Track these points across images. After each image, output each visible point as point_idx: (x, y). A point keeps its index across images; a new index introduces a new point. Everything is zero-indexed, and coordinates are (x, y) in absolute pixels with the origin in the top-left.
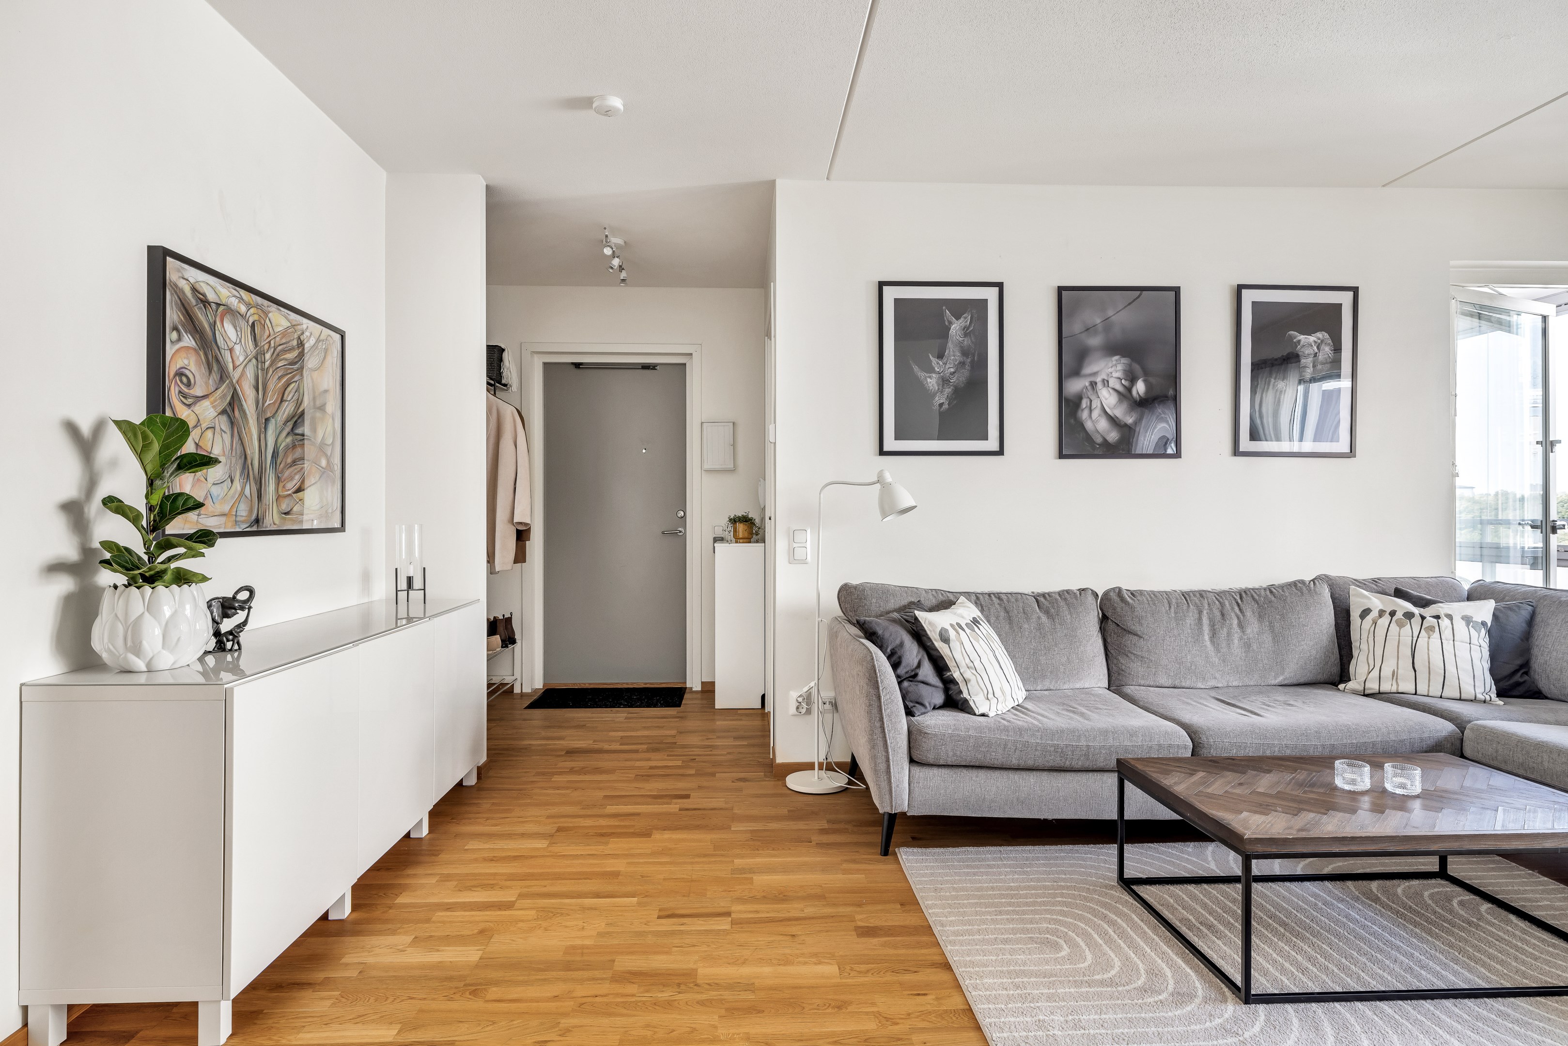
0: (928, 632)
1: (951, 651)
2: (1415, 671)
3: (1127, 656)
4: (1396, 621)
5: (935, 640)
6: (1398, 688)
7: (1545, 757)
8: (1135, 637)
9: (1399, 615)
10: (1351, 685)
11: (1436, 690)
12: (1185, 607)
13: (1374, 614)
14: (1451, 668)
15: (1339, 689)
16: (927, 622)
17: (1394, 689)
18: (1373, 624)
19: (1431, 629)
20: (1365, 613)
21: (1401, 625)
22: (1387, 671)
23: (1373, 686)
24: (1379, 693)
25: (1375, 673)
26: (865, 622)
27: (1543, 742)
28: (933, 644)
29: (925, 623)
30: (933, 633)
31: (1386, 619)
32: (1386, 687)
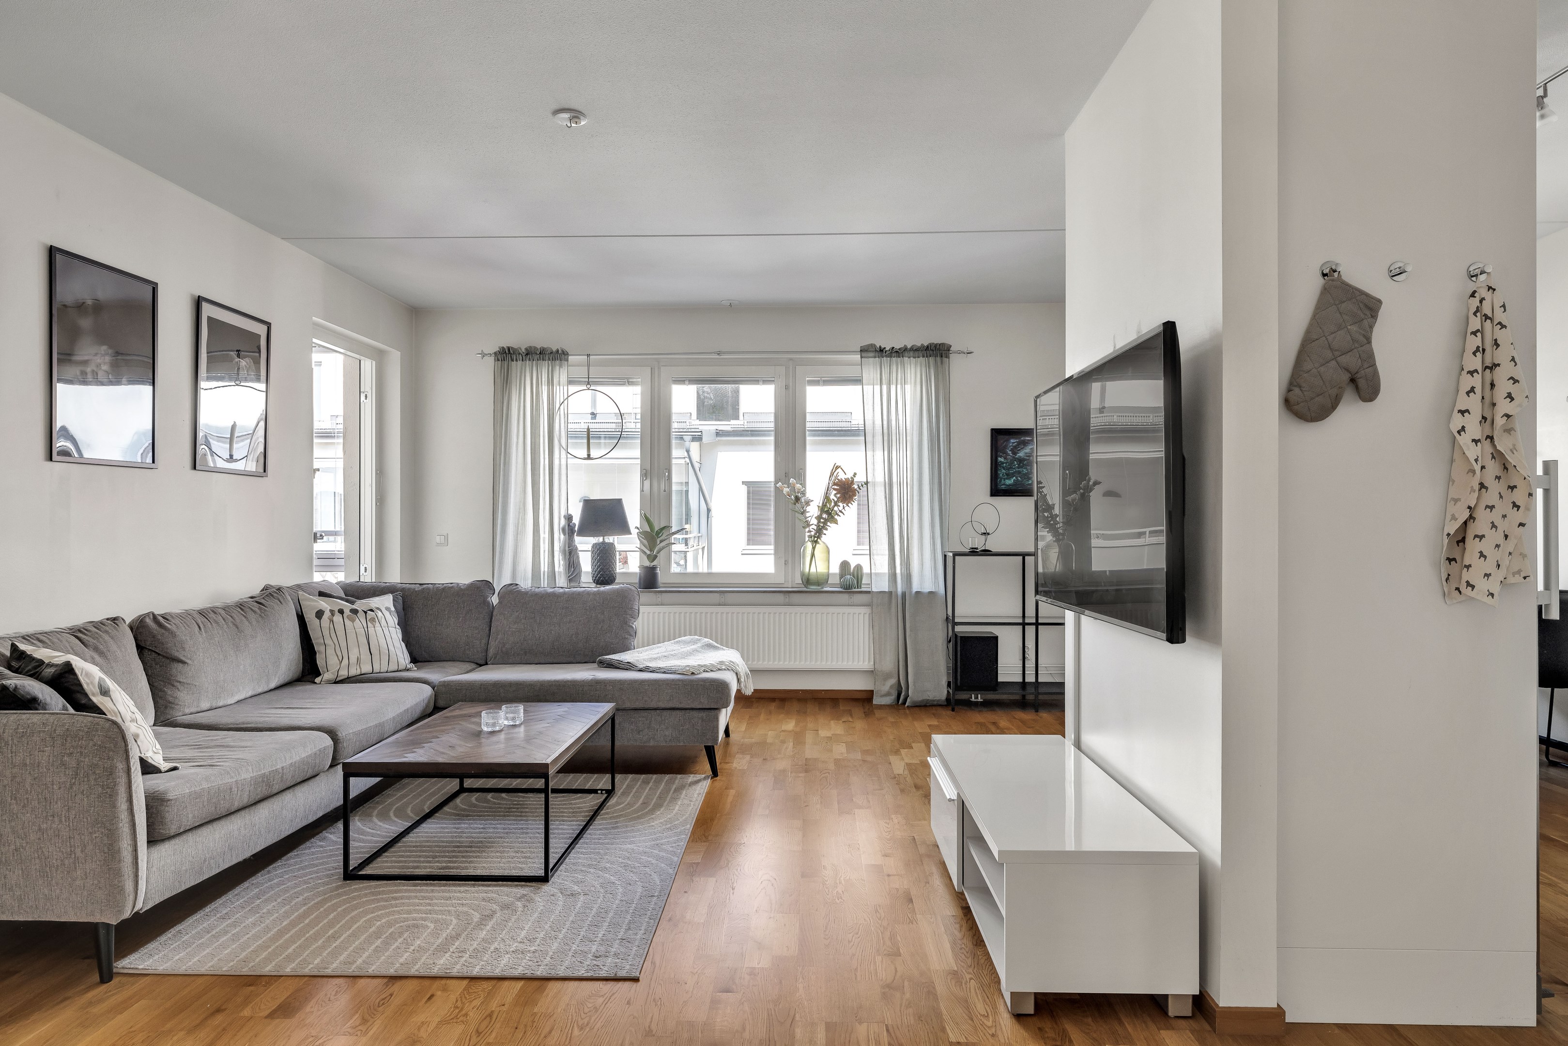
0: (85, 686)
1: (115, 705)
2: (371, 654)
3: (173, 686)
4: (348, 617)
5: (94, 695)
6: (361, 671)
7: (502, 690)
8: (180, 664)
9: (347, 612)
10: (327, 676)
11: (384, 669)
12: (210, 626)
13: (327, 614)
14: (391, 648)
15: (316, 683)
16: (84, 673)
17: (358, 672)
18: (330, 622)
19: (373, 620)
20: (320, 614)
21: (353, 621)
22: (353, 659)
23: (344, 673)
24: (348, 678)
25: (345, 661)
26: (16, 687)
27: (497, 681)
28: (90, 700)
29: (81, 675)
30: (91, 686)
31: (338, 618)
32: (354, 672)
